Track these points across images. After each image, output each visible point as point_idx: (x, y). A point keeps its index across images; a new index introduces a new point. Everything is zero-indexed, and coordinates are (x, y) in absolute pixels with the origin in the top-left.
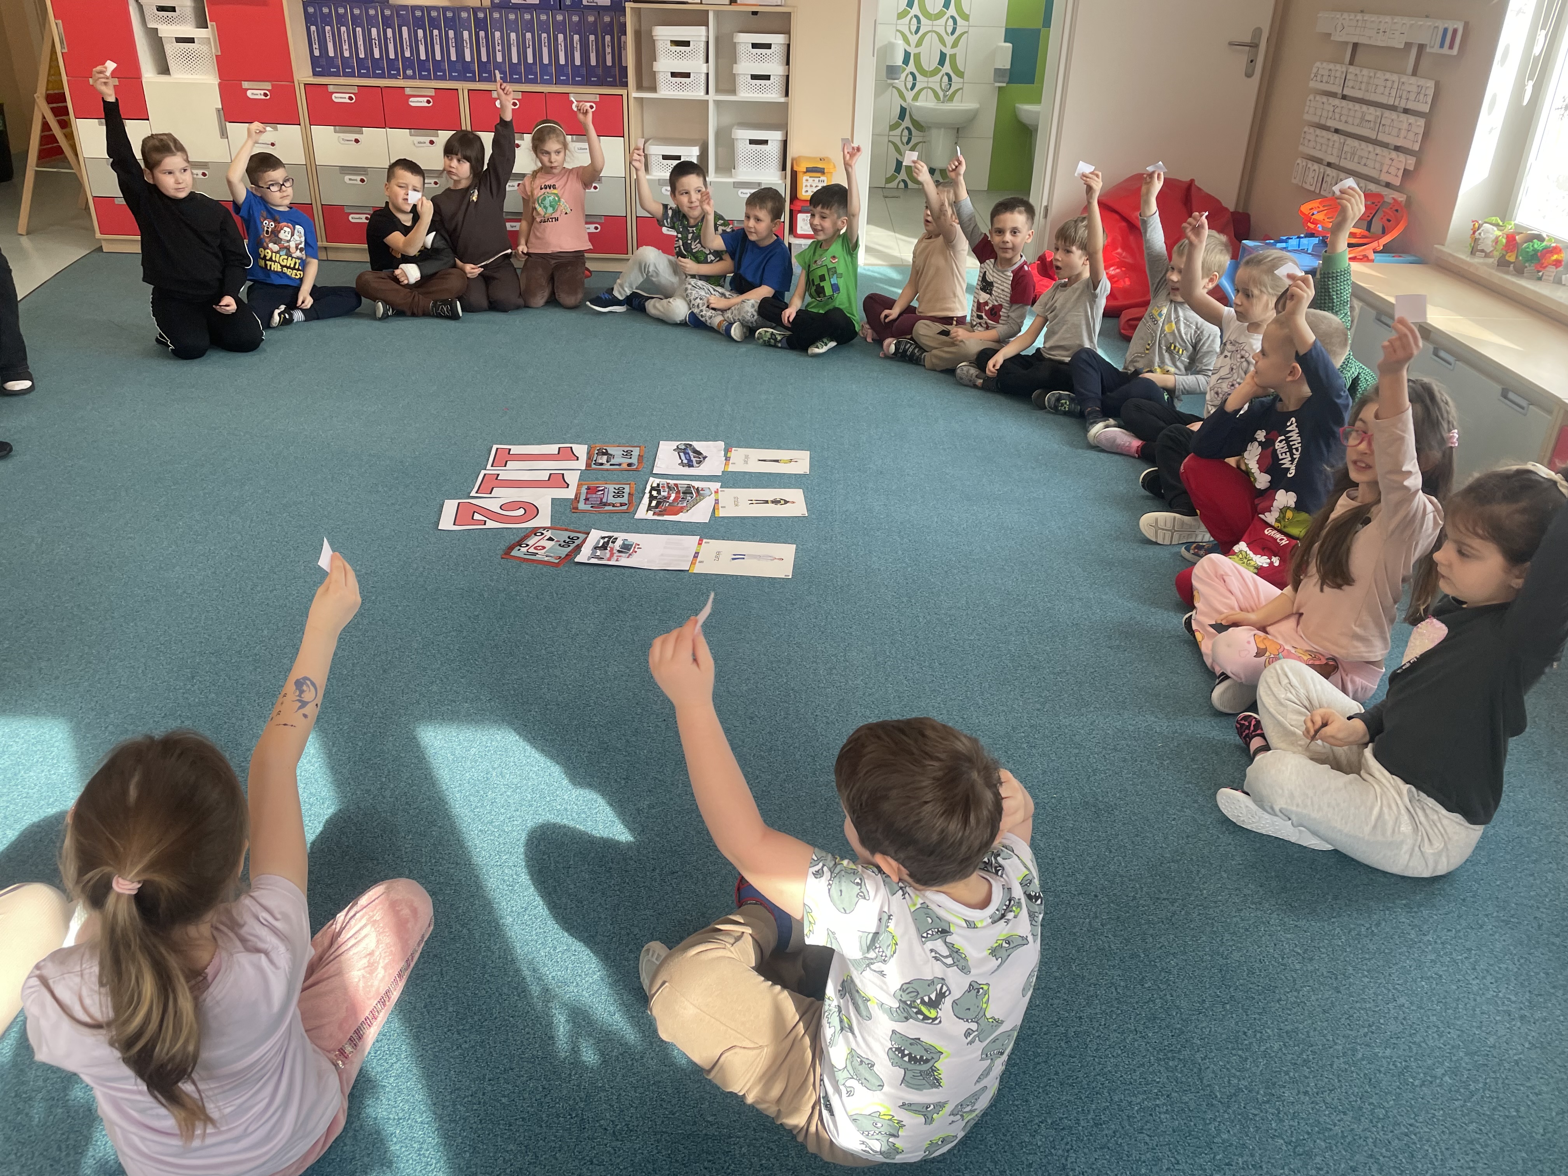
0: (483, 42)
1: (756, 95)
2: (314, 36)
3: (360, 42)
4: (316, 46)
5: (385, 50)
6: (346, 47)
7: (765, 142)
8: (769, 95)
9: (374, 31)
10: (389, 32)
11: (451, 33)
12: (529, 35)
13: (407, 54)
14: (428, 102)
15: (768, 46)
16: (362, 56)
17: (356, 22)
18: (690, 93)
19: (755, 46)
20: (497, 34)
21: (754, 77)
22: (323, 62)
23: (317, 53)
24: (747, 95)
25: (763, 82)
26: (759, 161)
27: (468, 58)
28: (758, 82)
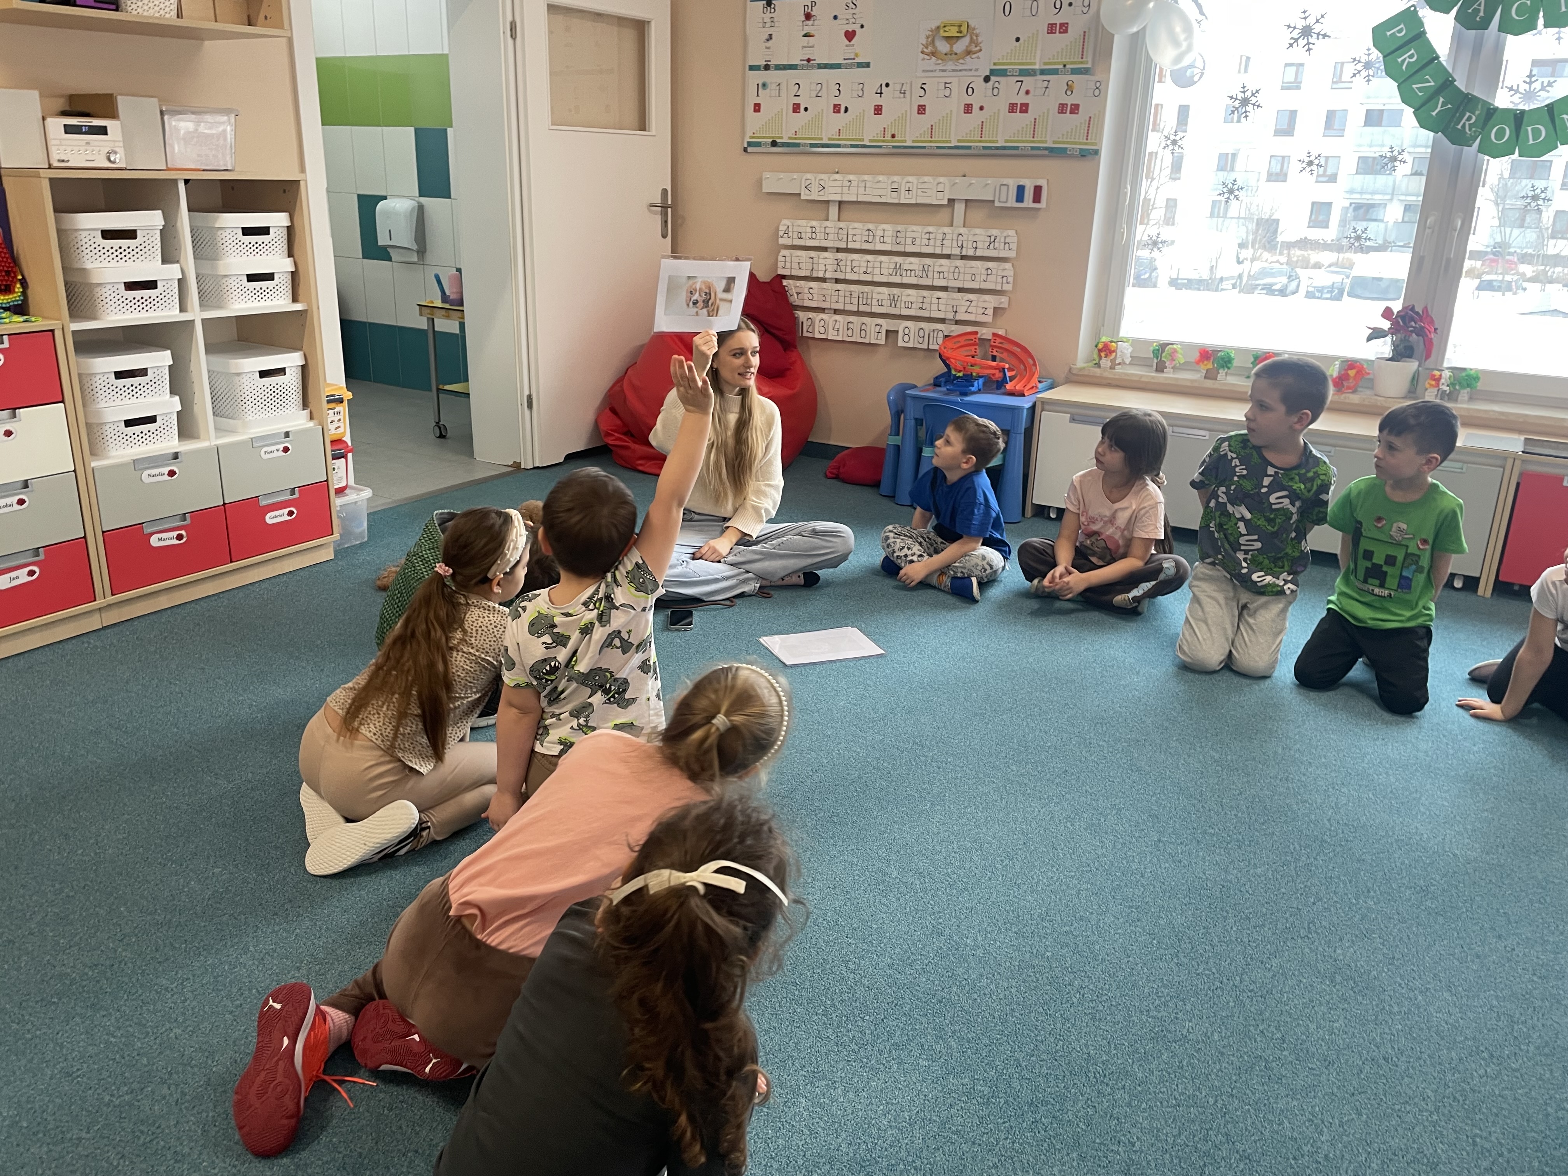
1: (256, 304)
7: (282, 371)
8: (275, 302)
15: (265, 231)
18: (157, 313)
19: (247, 231)
21: (251, 278)
24: (243, 305)
25: (264, 284)
26: (275, 401)
28: (258, 285)
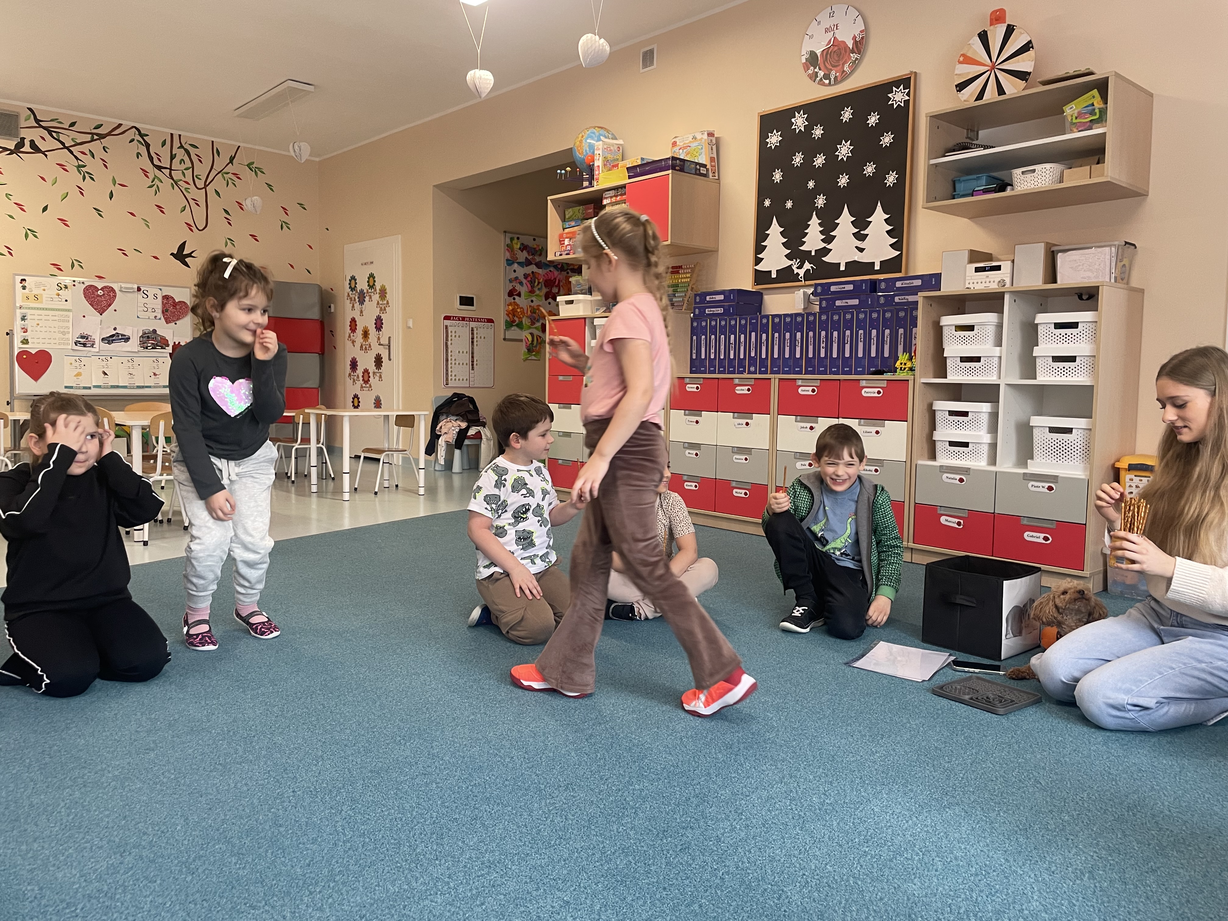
0: (811, 340)
1: (1058, 378)
2: (695, 343)
3: (722, 347)
4: (694, 351)
5: (737, 352)
6: (713, 351)
7: (1069, 431)
8: (1075, 379)
9: (732, 337)
10: (742, 336)
11: (788, 335)
12: (848, 333)
13: (753, 354)
14: (749, 390)
15: (1074, 325)
16: (722, 357)
17: (723, 331)
18: (980, 378)
19: (1059, 326)
20: (823, 333)
21: (1056, 359)
22: (697, 363)
23: (694, 357)
24: (1048, 378)
25: (1067, 365)
26: (1060, 452)
27: (798, 355)
28: (1061, 365)
